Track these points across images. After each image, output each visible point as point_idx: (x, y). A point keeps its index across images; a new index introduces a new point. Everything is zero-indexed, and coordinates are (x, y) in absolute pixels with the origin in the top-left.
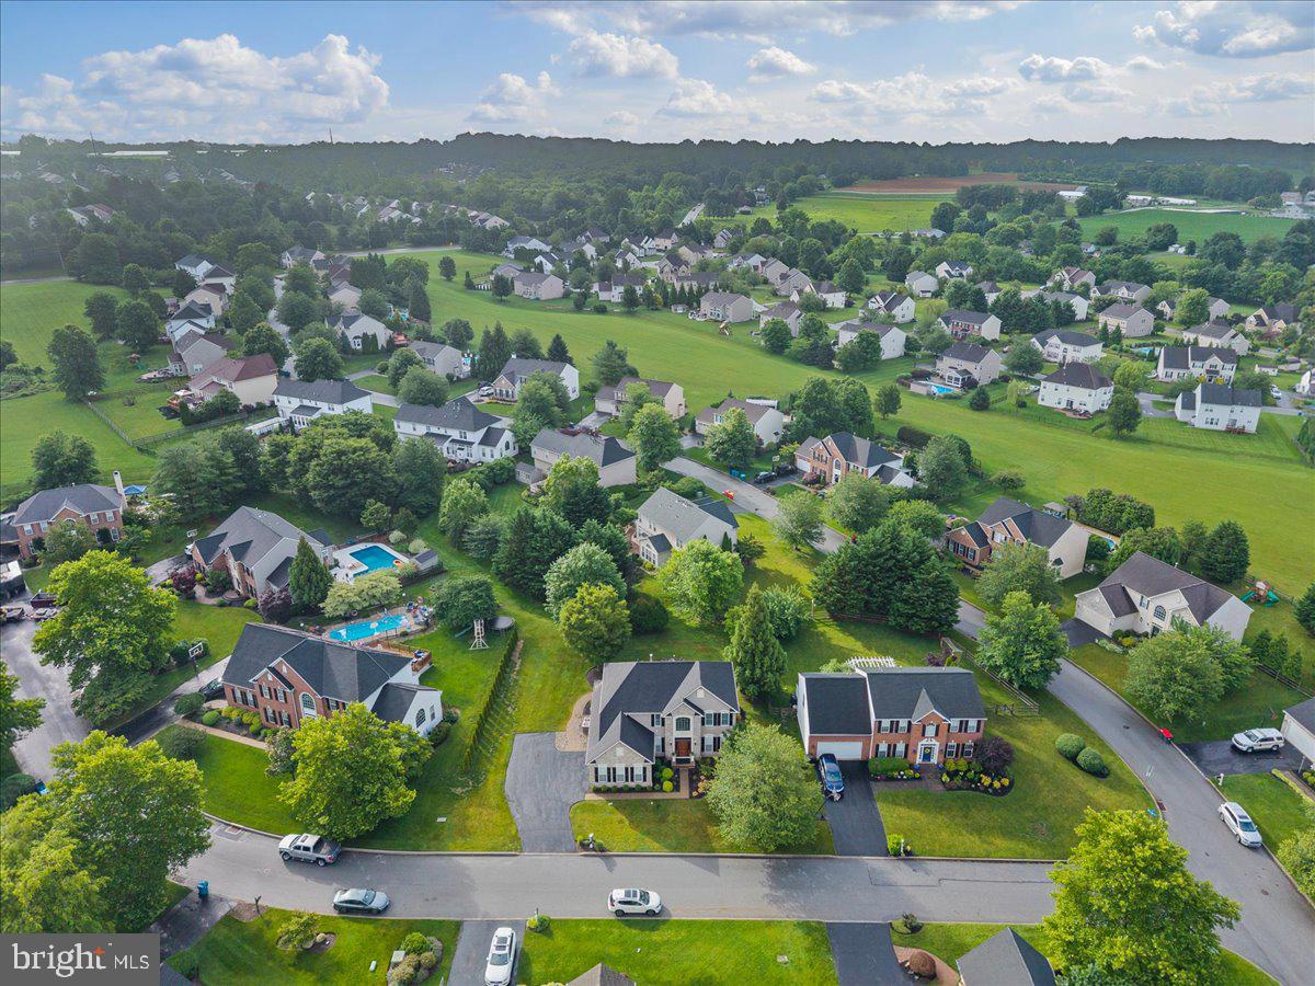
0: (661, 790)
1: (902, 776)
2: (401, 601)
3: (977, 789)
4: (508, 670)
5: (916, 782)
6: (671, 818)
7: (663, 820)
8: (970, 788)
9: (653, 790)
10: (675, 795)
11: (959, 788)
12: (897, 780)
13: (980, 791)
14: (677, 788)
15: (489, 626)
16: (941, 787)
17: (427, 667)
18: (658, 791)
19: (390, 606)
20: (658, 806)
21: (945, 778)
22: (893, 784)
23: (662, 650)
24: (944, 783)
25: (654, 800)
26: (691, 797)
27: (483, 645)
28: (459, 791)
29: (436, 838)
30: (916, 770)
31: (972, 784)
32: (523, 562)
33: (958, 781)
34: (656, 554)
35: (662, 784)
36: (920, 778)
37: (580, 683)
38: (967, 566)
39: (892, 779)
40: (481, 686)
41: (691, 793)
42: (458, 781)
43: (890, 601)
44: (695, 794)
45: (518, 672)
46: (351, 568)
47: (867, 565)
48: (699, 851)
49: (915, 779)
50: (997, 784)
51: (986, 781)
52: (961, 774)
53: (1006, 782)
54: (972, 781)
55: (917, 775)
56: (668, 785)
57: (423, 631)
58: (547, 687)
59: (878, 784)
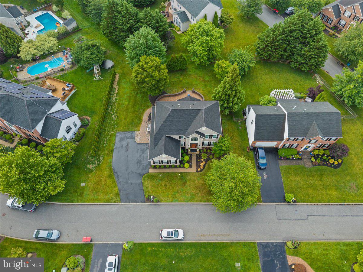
0: (184, 167)
1: (293, 157)
2: (59, 51)
3: (327, 165)
4: (112, 93)
5: (299, 161)
6: (188, 183)
7: (184, 184)
8: (324, 164)
9: (180, 167)
10: (190, 170)
11: (319, 165)
12: (291, 159)
13: (328, 166)
14: (191, 166)
15: (102, 66)
16: (310, 164)
17: (73, 92)
18: (182, 168)
19: (54, 53)
20: (182, 176)
21: (313, 160)
22: (289, 161)
23: (184, 81)
24: (312, 162)
25: (181, 173)
26: (197, 171)
27: (100, 78)
28: (91, 167)
29: (81, 195)
30: (300, 155)
31: (325, 163)
32: (115, 29)
33: (319, 161)
34: (181, 23)
35: (184, 164)
36: (301, 159)
37: (146, 101)
38: (327, 28)
39: (289, 159)
40: (99, 103)
41: (197, 169)
42: (91, 161)
43: (293, 54)
44: (199, 170)
45: (117, 94)
46: (36, 27)
47: (287, 36)
48: (201, 201)
49: (299, 159)
50: (336, 163)
51: (332, 161)
52: (320, 156)
53: (340, 161)
54: (324, 161)
55: (300, 157)
56: (187, 165)
57: (71, 68)
58: (130, 104)
59: (282, 161)
